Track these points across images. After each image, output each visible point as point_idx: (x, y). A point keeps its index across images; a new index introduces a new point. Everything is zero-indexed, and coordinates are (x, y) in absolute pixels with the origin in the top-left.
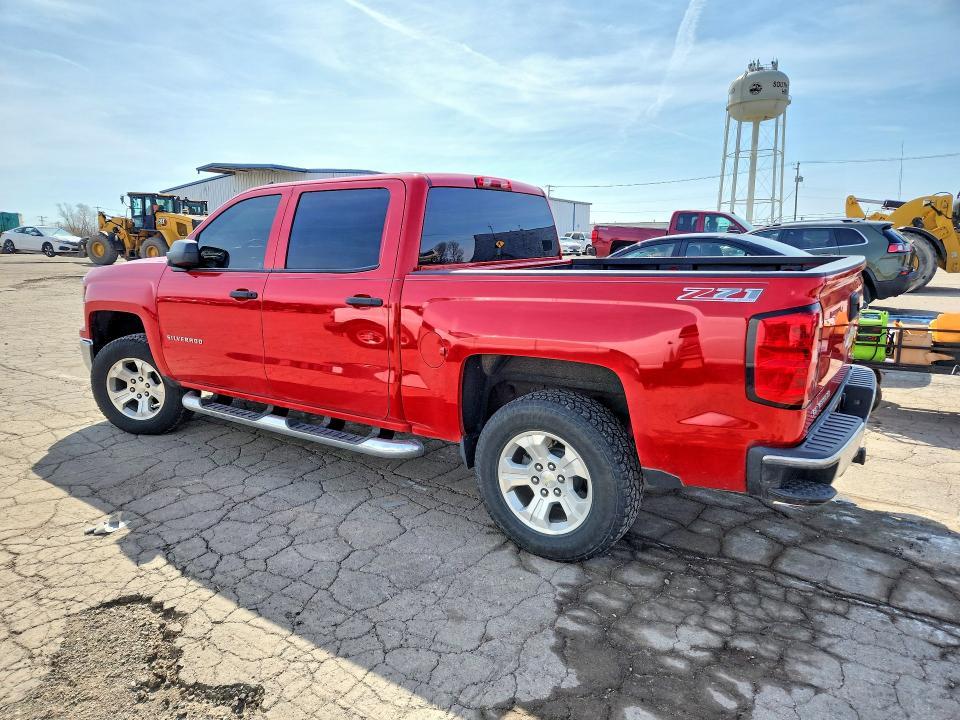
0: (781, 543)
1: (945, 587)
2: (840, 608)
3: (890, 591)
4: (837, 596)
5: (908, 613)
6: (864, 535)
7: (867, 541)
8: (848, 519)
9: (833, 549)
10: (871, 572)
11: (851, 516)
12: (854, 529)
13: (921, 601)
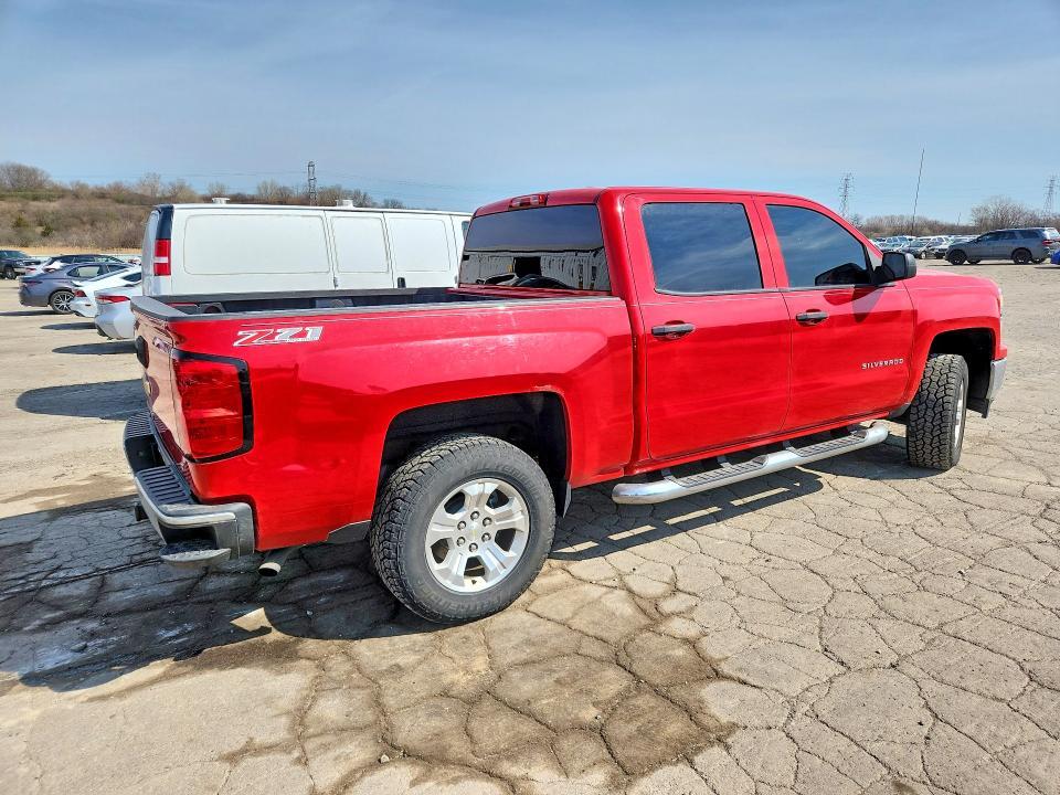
0: (213, 573)
1: (58, 608)
2: (137, 558)
3: (103, 583)
4: (143, 562)
5: (88, 576)
6: (146, 622)
7: (139, 618)
8: (171, 634)
9: (167, 591)
10: (124, 588)
11: (171, 638)
12: (160, 624)
13: (77, 588)
